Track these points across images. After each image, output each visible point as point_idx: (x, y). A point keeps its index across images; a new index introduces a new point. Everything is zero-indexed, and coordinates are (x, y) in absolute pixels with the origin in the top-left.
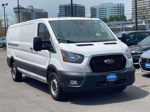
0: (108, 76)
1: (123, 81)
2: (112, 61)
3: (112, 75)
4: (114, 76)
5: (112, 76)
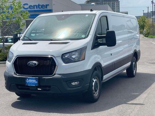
0: (27, 79)
4: (34, 81)
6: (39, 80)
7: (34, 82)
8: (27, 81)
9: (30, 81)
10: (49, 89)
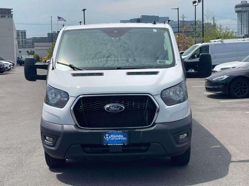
0: (107, 135)
1: (143, 148)
2: (118, 107)
3: (115, 134)
4: (121, 137)
5: (115, 136)
6: (129, 135)
7: (119, 139)
8: (107, 138)
9: (113, 137)
10: (146, 148)
